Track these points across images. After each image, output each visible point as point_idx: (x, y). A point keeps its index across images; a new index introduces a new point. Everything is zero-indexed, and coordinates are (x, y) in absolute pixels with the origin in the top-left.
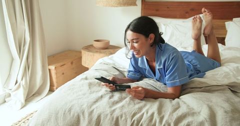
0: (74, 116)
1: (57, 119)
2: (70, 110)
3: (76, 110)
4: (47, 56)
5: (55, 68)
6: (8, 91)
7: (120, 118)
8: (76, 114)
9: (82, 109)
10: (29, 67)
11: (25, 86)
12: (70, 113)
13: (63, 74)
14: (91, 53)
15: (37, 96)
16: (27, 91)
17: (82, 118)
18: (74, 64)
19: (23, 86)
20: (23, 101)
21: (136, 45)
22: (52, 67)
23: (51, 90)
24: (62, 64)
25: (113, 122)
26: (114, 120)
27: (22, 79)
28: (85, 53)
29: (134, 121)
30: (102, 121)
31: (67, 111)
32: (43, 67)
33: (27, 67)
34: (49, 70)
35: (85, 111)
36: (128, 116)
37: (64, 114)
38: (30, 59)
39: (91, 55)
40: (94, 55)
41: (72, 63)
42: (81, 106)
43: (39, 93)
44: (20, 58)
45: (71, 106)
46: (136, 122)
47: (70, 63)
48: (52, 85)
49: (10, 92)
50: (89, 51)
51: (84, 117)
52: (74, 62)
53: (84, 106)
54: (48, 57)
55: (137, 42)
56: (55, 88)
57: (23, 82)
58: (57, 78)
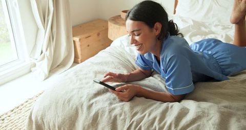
0: (72, 107)
1: (56, 108)
2: (69, 101)
3: (75, 101)
4: (71, 27)
5: (80, 40)
6: (34, 61)
7: (118, 117)
8: (74, 107)
9: (80, 101)
10: (53, 37)
11: (49, 57)
12: (69, 104)
13: (88, 46)
14: (117, 26)
15: (62, 67)
16: (52, 62)
17: (80, 111)
18: (100, 35)
19: (47, 57)
20: (47, 72)
21: (137, 38)
22: (77, 39)
23: (76, 62)
24: (87, 35)
25: (111, 121)
26: (112, 118)
27: (47, 50)
28: (111, 25)
29: (133, 122)
30: (99, 118)
31: (66, 101)
32: (68, 38)
33: (51, 38)
34: (74, 41)
35: (84, 104)
36: (127, 116)
37: (63, 104)
38: (55, 30)
39: (117, 28)
40: (119, 28)
41: (98, 34)
42: (81, 98)
43: (63, 64)
44: (44, 27)
45: (71, 97)
46: (135, 123)
47: (96, 35)
48: (76, 57)
49: (36, 62)
50: (116, 23)
51: (82, 111)
52: (101, 33)
53: (83, 99)
54: (73, 27)
55: (138, 35)
56: (79, 60)
57: (48, 53)
58: (81, 50)
